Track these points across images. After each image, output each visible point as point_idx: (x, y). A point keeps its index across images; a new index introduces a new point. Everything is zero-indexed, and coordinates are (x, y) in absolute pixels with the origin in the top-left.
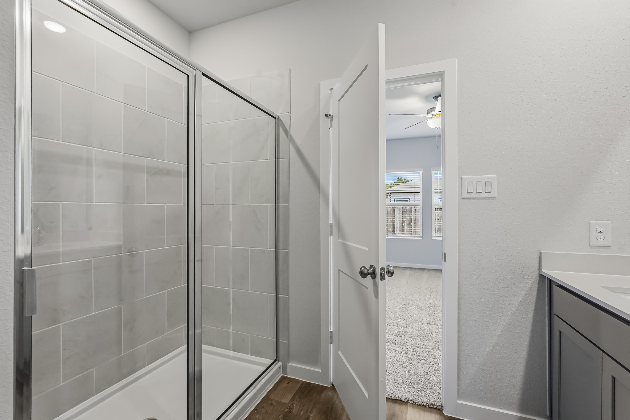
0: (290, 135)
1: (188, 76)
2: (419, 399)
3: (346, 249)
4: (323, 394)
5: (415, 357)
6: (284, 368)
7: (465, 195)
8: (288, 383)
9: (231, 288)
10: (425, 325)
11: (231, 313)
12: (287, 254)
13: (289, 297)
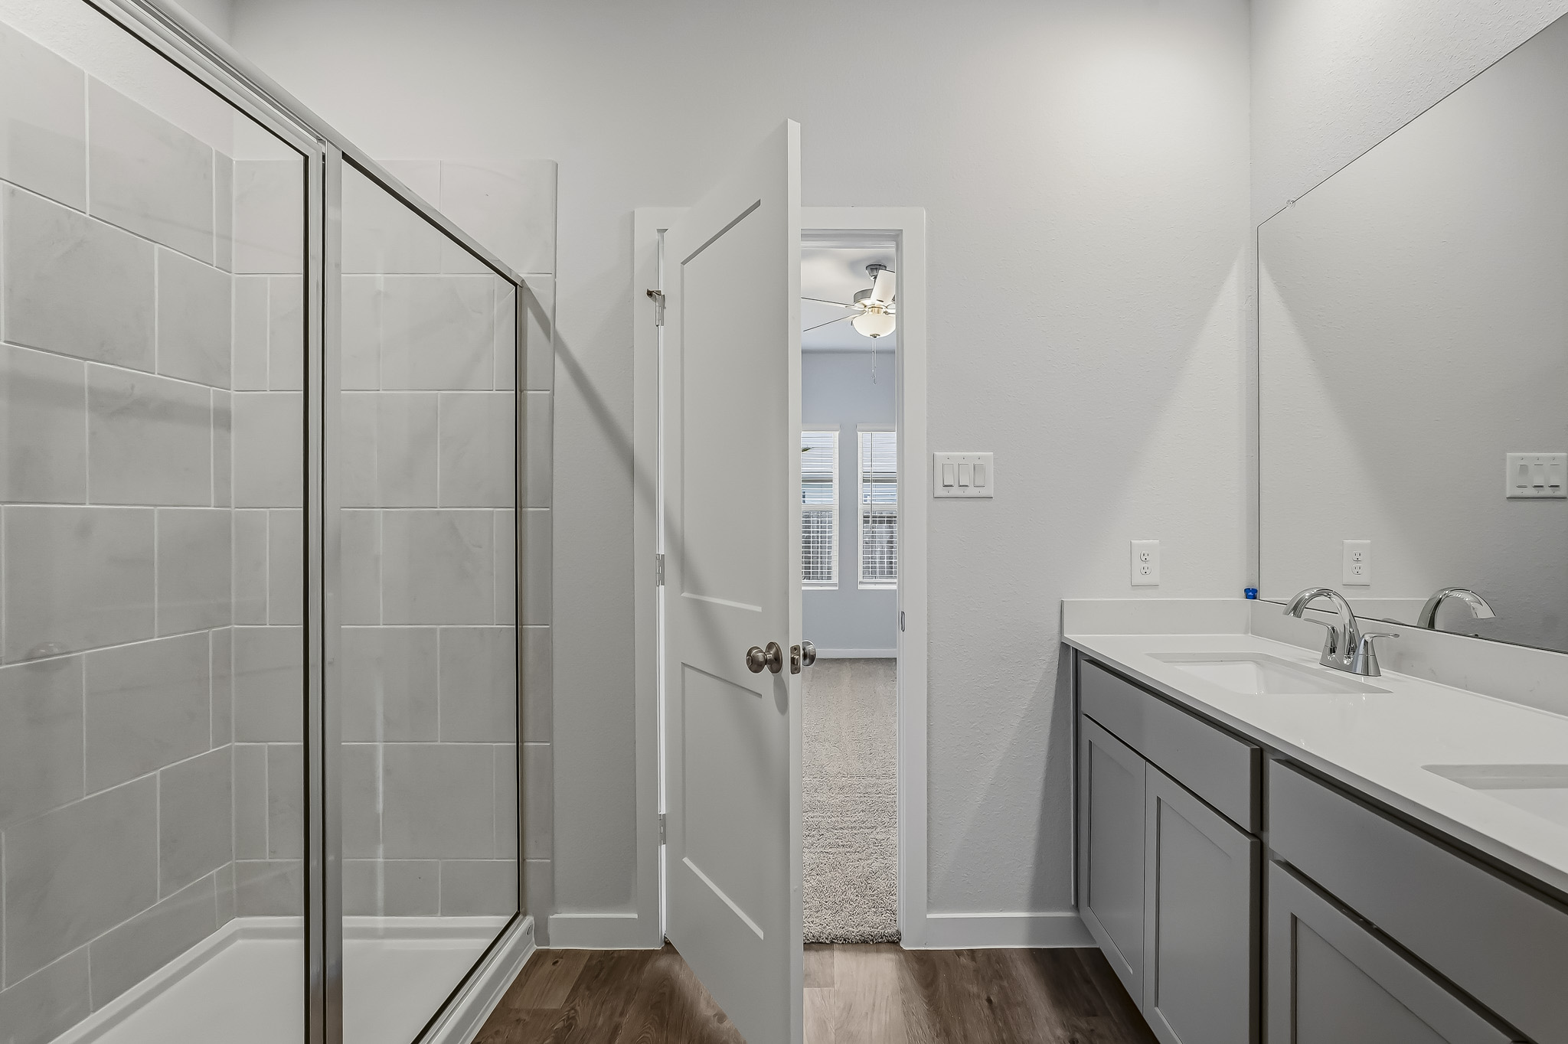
0: (555, 332)
1: (306, 158)
2: (855, 930)
3: (703, 613)
4: (648, 967)
5: (841, 849)
6: (540, 931)
7: (941, 492)
8: (555, 963)
9: (379, 741)
10: (855, 781)
11: (380, 807)
12: (548, 635)
13: (552, 746)
